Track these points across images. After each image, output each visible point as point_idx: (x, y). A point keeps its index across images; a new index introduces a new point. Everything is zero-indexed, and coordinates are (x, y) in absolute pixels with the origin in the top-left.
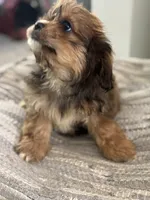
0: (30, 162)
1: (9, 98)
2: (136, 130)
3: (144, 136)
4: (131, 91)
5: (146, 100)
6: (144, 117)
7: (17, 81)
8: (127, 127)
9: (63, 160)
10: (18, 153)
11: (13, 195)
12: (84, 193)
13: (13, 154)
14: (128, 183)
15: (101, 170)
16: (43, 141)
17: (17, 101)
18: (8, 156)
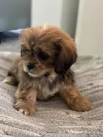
5: (82, 75)
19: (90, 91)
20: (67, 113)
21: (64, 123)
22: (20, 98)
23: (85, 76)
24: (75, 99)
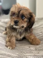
2: (39, 35)
3: (41, 37)
8: (36, 35)
12: (31, 54)
14: (42, 49)
19: (41, 36)
20: (29, 47)
21: (27, 52)
22: (8, 41)
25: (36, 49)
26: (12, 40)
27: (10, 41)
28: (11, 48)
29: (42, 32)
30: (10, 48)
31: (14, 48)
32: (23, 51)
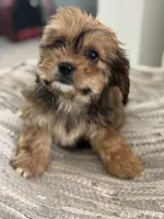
0: (28, 178)
1: (6, 107)
2: (144, 144)
3: (152, 152)
4: (139, 102)
5: (155, 113)
6: (153, 131)
7: (15, 88)
8: (135, 142)
9: (63, 176)
10: (15, 168)
11: (8, 214)
12: (87, 213)
13: (9, 169)
14: (134, 202)
15: (105, 187)
16: (42, 155)
17: (14, 110)
18: (4, 171)
20: (94, 184)
23: (157, 117)
24: (116, 154)
25: (115, 198)
26: (38, 146)
27: (28, 148)
28: (25, 175)
29: (159, 134)
30: (22, 174)
31: (41, 175)
32: (66, 193)
